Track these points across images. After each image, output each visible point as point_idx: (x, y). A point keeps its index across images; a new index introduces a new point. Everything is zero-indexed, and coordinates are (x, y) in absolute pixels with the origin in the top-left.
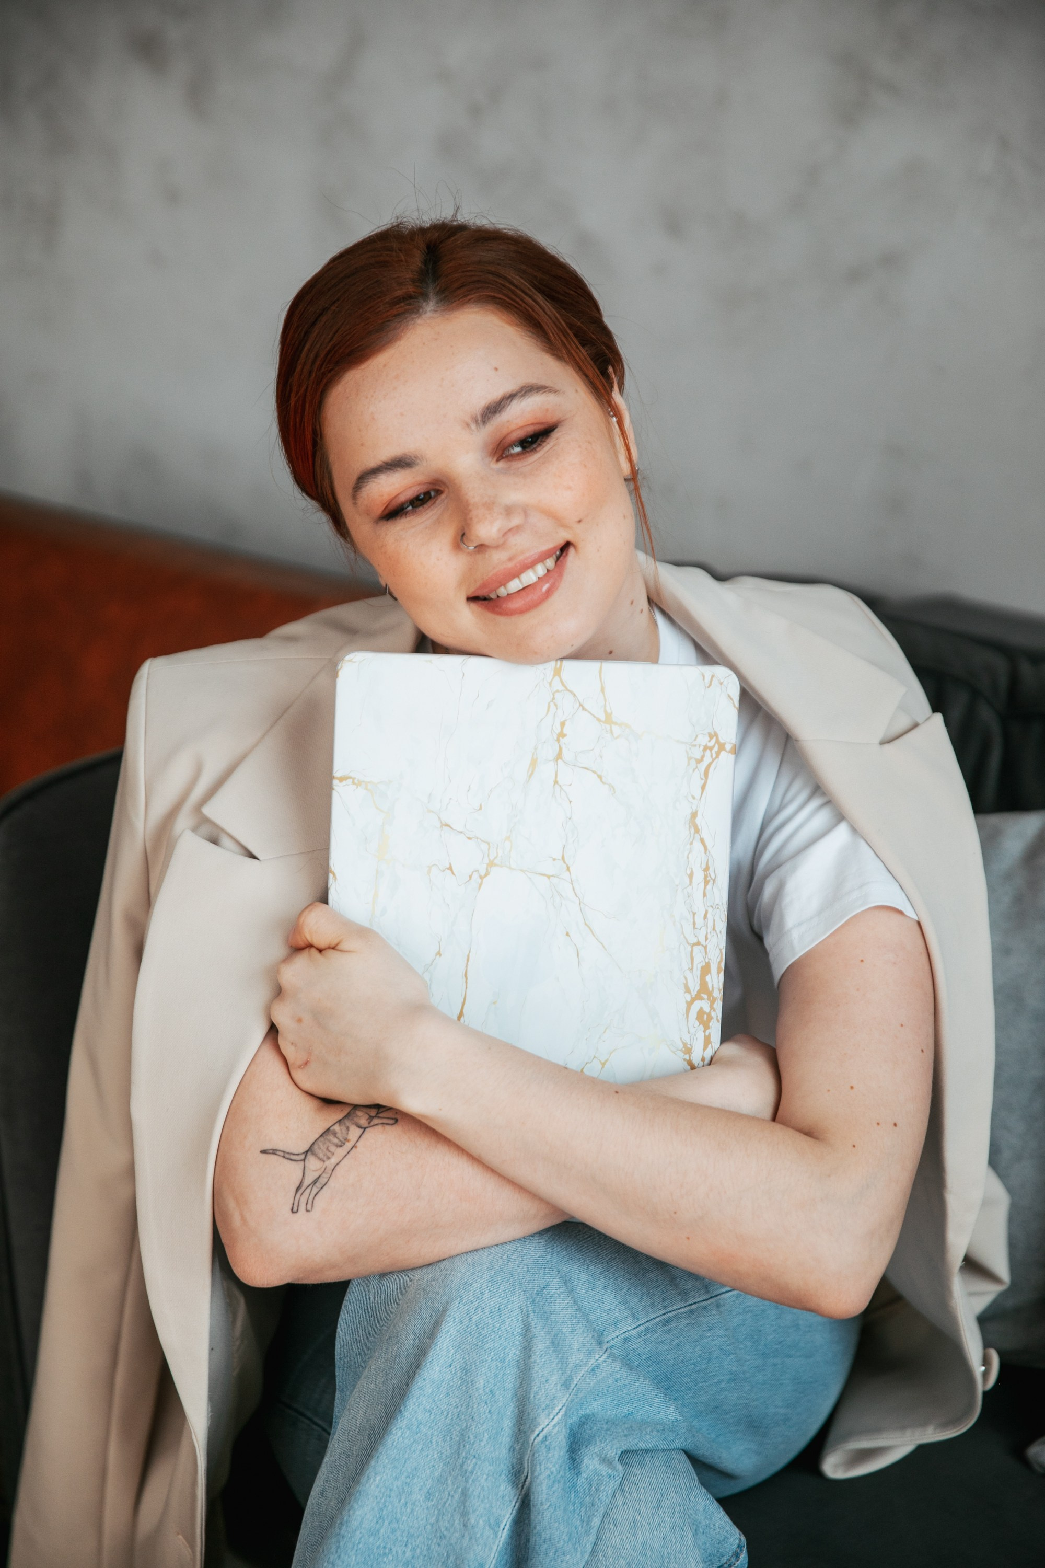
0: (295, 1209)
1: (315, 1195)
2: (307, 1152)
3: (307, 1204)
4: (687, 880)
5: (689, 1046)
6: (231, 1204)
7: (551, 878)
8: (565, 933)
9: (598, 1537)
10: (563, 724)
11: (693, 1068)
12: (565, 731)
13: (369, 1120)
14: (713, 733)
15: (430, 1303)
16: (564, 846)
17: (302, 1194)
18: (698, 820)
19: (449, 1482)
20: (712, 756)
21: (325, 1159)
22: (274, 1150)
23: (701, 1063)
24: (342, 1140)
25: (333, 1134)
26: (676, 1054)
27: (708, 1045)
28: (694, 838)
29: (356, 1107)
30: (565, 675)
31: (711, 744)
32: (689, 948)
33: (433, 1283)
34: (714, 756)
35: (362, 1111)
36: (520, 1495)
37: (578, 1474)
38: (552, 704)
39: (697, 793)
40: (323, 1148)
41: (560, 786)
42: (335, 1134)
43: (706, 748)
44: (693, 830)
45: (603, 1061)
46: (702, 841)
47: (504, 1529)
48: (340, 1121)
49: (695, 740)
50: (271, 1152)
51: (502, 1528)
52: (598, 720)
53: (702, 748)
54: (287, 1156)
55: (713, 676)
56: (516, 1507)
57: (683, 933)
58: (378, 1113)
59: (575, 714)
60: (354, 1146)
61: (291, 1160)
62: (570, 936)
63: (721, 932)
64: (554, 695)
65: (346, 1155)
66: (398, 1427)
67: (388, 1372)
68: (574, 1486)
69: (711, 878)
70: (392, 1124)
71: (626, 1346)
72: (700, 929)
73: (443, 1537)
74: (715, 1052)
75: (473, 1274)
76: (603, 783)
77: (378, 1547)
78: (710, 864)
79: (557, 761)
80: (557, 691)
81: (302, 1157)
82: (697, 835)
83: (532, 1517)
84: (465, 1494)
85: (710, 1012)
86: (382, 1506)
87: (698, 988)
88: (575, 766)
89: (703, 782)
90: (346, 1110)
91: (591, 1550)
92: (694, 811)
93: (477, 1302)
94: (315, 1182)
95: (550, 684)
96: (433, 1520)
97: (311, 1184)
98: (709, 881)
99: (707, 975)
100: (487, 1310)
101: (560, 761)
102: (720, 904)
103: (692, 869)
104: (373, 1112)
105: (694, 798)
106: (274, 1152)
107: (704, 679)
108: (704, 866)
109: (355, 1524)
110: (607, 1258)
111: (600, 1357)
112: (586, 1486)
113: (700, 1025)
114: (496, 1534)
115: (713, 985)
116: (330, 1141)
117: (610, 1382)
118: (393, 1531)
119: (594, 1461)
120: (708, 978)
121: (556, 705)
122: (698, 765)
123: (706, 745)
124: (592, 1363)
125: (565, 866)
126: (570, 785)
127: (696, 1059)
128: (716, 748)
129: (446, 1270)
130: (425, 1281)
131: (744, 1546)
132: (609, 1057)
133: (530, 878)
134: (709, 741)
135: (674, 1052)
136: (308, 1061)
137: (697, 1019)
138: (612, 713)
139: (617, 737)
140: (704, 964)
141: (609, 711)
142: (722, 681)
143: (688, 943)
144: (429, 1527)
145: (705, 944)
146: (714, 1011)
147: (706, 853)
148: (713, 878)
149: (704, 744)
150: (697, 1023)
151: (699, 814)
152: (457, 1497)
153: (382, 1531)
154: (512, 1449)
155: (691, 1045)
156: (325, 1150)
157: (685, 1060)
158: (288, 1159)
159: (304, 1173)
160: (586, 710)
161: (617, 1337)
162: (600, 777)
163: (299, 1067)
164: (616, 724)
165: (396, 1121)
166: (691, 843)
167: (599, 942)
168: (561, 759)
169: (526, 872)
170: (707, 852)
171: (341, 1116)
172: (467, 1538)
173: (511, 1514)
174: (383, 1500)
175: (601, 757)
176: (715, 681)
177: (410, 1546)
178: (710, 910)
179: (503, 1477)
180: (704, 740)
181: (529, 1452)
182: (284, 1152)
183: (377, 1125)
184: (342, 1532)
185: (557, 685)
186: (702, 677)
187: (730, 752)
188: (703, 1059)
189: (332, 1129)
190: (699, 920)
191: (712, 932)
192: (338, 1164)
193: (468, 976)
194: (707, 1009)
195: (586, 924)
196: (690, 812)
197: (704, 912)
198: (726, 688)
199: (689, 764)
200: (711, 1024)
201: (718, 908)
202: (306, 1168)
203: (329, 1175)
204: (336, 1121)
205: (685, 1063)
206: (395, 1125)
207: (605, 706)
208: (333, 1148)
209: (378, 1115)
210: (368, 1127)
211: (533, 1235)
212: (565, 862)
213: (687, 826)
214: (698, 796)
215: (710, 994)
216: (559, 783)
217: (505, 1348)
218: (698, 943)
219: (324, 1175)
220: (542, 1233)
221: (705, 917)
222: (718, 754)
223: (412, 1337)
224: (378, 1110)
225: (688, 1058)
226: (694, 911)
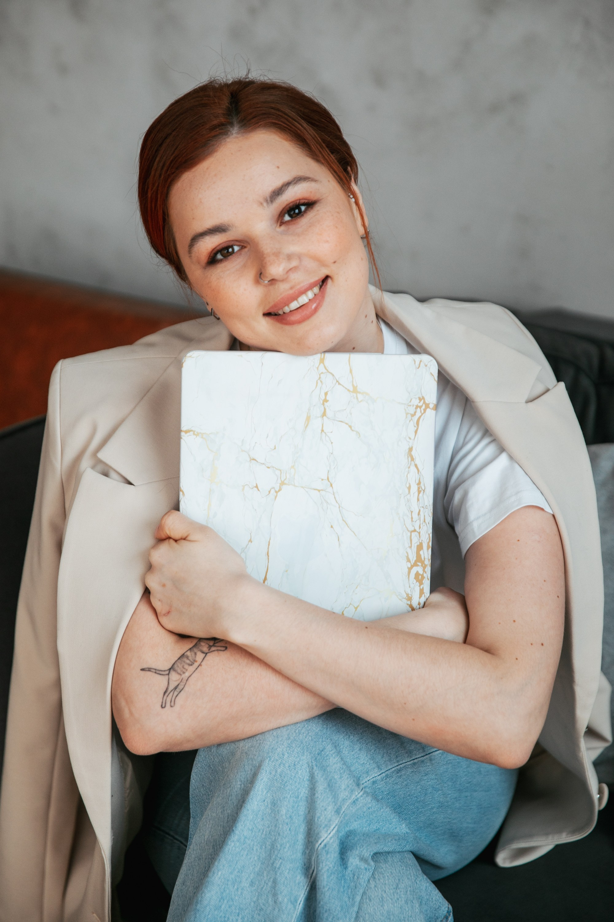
0: (163, 706)
1: (176, 697)
2: (170, 669)
3: (171, 702)
4: (407, 491)
5: (410, 596)
6: (123, 703)
7: (321, 491)
8: (330, 526)
9: (359, 908)
10: (326, 394)
11: (413, 609)
12: (328, 398)
13: (209, 648)
14: (421, 397)
15: (250, 762)
16: (329, 471)
17: (167, 696)
18: (413, 453)
19: (265, 874)
20: (421, 412)
21: (182, 673)
22: (149, 668)
23: (418, 607)
24: (192, 661)
25: (186, 657)
26: (402, 601)
27: (422, 594)
28: (411, 464)
29: (200, 639)
30: (326, 362)
31: (420, 404)
32: (409, 534)
33: (252, 749)
34: (423, 412)
35: (204, 642)
36: (309, 882)
37: (346, 868)
38: (319, 381)
39: (412, 435)
40: (180, 666)
41: (325, 433)
42: (187, 657)
43: (417, 407)
44: (410, 459)
45: (356, 606)
46: (416, 466)
47: (300, 904)
48: (190, 649)
49: (410, 402)
50: (147, 669)
51: (298, 903)
52: (349, 390)
53: (415, 407)
54: (157, 672)
55: (421, 361)
56: (307, 890)
57: (405, 524)
58: (214, 643)
59: (333, 387)
60: (200, 665)
61: (160, 674)
62: (333, 528)
63: (429, 523)
64: (320, 376)
65: (195, 671)
66: (231, 840)
67: (224, 806)
68: (343, 876)
70: (224, 650)
71: (374, 786)
72: (416, 522)
73: (261, 909)
74: (427, 599)
75: (277, 742)
76: (353, 430)
77: (221, 917)
78: (421, 480)
79: (323, 417)
80: (322, 373)
81: (167, 672)
82: (412, 462)
83: (318, 896)
84: (275, 882)
85: (423, 574)
86: (222, 890)
87: (415, 559)
88: (334, 420)
89: (416, 428)
90: (195, 641)
91: (355, 916)
92: (411, 447)
93: (280, 760)
94: (176, 688)
95: (318, 368)
96: (255, 899)
97: (173, 689)
98: (421, 491)
99: (421, 550)
100: (287, 765)
101: (325, 417)
102: (428, 505)
103: (410, 484)
104: (211, 643)
105: (410, 439)
106: (149, 670)
107: (415, 363)
108: (417, 482)
109: (205, 902)
110: (361, 731)
111: (358, 794)
112: (351, 876)
113: (417, 582)
114: (295, 907)
115: (424, 557)
116: (184, 662)
117: (365, 809)
118: (230, 907)
119: (356, 860)
120: (421, 552)
121: (321, 382)
122: (412, 418)
123: (417, 405)
124: (353, 797)
125: (329, 483)
126: (332, 432)
127: (415, 604)
128: (424, 407)
129: (260, 740)
130: (247, 747)
131: (451, 912)
132: (360, 604)
133: (307, 492)
134: (419, 403)
135: (400, 600)
136: (170, 611)
137: (415, 578)
138: (357, 386)
139: (361, 401)
140: (419, 544)
141: (355, 385)
142: (426, 364)
143: (408, 531)
144: (252, 904)
145: (419, 531)
146: (426, 573)
147: (418, 473)
148: (423, 489)
149: (416, 404)
150: (415, 581)
151: (414, 449)
152: (270, 884)
153: (223, 907)
154: (304, 853)
155: (411, 595)
156: (181, 667)
157: (408, 604)
158: (158, 674)
159: (168, 683)
160: (341, 385)
161: (368, 781)
162: (350, 427)
163: (164, 615)
164: (360, 393)
165: (226, 648)
166: (409, 467)
167: (352, 531)
168: (326, 416)
169: (305, 488)
170: (419, 473)
171: (191, 646)
172: (277, 910)
173: (304, 894)
174: (223, 887)
175: (351, 414)
176: (422, 364)
177: (240, 916)
178: (422, 509)
179: (299, 871)
180: (416, 402)
181: (315, 854)
182: (155, 669)
183: (214, 651)
184: (198, 908)
185: (322, 369)
186: (414, 362)
187: (432, 409)
188: (419, 604)
189: (185, 654)
190: (415, 516)
191: (423, 523)
192: (190, 676)
193: (269, 554)
194: (421, 572)
195: (343, 520)
196: (408, 447)
197: (418, 511)
198: (430, 368)
199: (406, 417)
200: (423, 582)
201: (427, 508)
202: (170, 680)
203: (184, 684)
204: (188, 649)
205: (408, 606)
206: (226, 651)
207: (353, 382)
208: (186, 667)
209: (214, 645)
210: (208, 653)
211: (314, 718)
212: (329, 481)
213: (406, 457)
214: (412, 437)
215: (423, 562)
216: (325, 431)
217: (299, 789)
218: (415, 531)
219: (182, 684)
220: (320, 716)
221: (419, 514)
222: (425, 410)
223: (239, 783)
224: (215, 641)
225: (410, 604)
226: (412, 510)
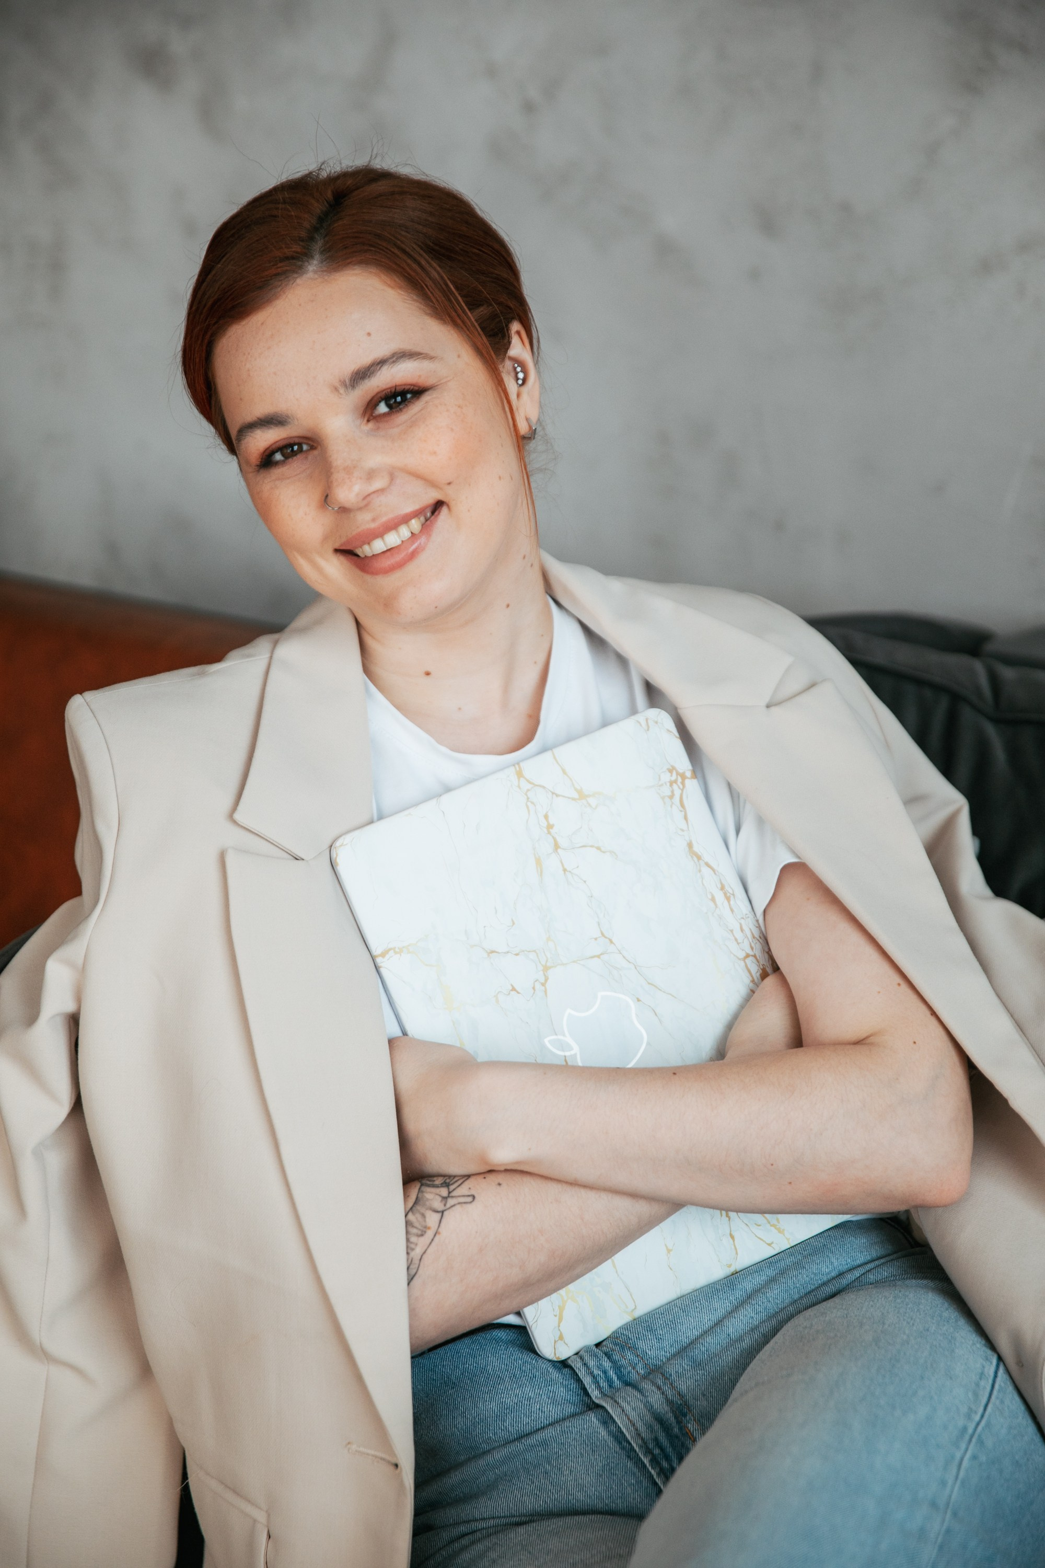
4: (712, 904)
7: (602, 956)
8: (638, 999)
10: (546, 817)
12: (551, 823)
14: (671, 768)
16: (599, 923)
18: (696, 848)
20: (679, 788)
28: (700, 865)
30: (527, 773)
31: (674, 778)
32: (742, 963)
34: (681, 787)
38: (529, 804)
39: (683, 824)
41: (570, 872)
43: (671, 783)
44: (695, 859)
46: (707, 864)
49: (660, 780)
52: (574, 799)
53: (668, 784)
55: (648, 718)
57: (731, 953)
59: (551, 804)
62: (642, 999)
64: (527, 795)
69: (731, 894)
72: (743, 942)
76: (604, 852)
78: (724, 882)
79: (557, 851)
80: (528, 790)
82: (701, 861)
88: (573, 849)
89: (683, 813)
92: (689, 842)
95: (519, 787)
98: (730, 897)
101: (559, 851)
102: (748, 913)
103: (711, 893)
105: (683, 830)
107: (641, 725)
108: (719, 886)
121: (532, 803)
122: (672, 800)
123: (670, 780)
125: (607, 940)
126: (578, 867)
128: (680, 780)
133: (583, 966)
134: (671, 776)
138: (581, 788)
139: (596, 807)
140: (759, 970)
141: (578, 787)
142: (656, 721)
143: (740, 959)
145: (751, 953)
147: (715, 874)
148: (731, 890)
149: (668, 781)
151: (694, 843)
160: (559, 796)
162: (598, 848)
164: (588, 796)
166: (700, 871)
167: (666, 993)
168: (560, 848)
169: (579, 962)
170: (716, 872)
175: (592, 831)
176: (650, 725)
178: (743, 922)
180: (666, 777)
185: (525, 786)
186: (639, 725)
190: (739, 935)
191: (752, 939)
195: (649, 983)
196: (686, 844)
197: (739, 926)
198: (662, 726)
199: (665, 803)
207: (573, 785)
212: (606, 937)
213: (689, 858)
214: (685, 828)
216: (568, 869)
221: (742, 930)
222: (683, 783)
226: (731, 929)
